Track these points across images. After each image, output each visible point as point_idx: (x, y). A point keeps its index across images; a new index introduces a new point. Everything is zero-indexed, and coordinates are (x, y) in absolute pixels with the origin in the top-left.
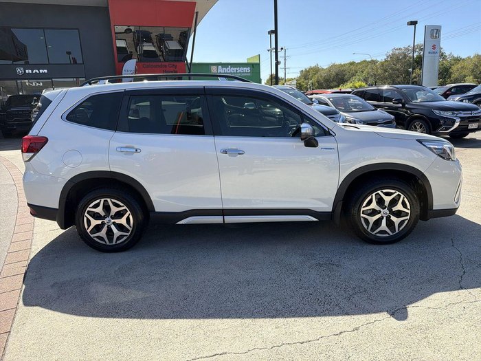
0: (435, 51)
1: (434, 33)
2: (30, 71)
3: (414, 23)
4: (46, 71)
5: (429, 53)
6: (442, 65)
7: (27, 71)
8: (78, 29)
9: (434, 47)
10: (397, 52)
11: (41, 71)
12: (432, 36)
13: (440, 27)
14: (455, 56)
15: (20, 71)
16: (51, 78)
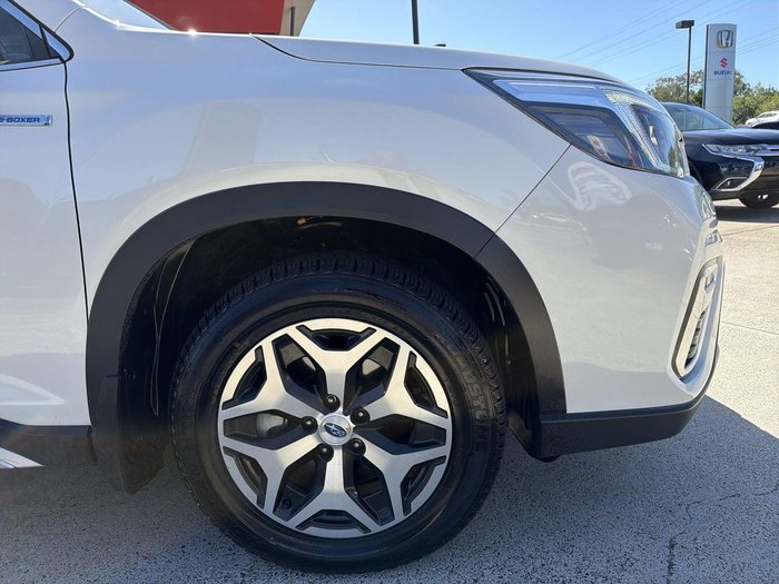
0: (726, 69)
1: (724, 37)
3: (688, 24)
5: (716, 73)
6: (743, 103)
9: (724, 63)
10: (665, 85)
12: (719, 42)
13: (735, 26)
14: (766, 87)
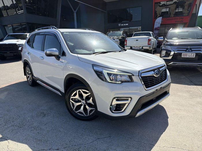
2: (123, 25)
4: (128, 24)
7: (122, 25)
8: (141, 6)
11: (126, 25)
15: (119, 25)
16: (129, 27)
